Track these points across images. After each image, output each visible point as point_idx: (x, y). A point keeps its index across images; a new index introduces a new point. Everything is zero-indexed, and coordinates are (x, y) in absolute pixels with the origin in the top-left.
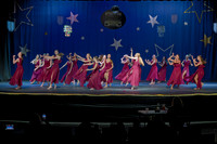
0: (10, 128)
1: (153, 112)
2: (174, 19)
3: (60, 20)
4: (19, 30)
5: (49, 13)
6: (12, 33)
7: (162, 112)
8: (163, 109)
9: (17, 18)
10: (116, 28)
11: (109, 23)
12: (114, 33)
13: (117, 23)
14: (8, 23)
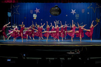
0: (9, 60)
2: (83, 11)
3: (31, 12)
4: (13, 16)
5: (26, 8)
6: (10, 18)
7: (77, 53)
8: (78, 52)
9: (12, 11)
10: (57, 15)
11: (53, 13)
13: (57, 13)
14: (8, 13)
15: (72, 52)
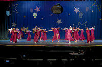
0: (8, 62)
1: (77, 54)
3: (31, 10)
4: (11, 15)
5: (26, 7)
6: (9, 17)
7: (81, 54)
8: (82, 53)
9: (11, 9)
11: (55, 11)
12: (58, 16)
13: (59, 11)
14: (7, 11)
15: (75, 53)
